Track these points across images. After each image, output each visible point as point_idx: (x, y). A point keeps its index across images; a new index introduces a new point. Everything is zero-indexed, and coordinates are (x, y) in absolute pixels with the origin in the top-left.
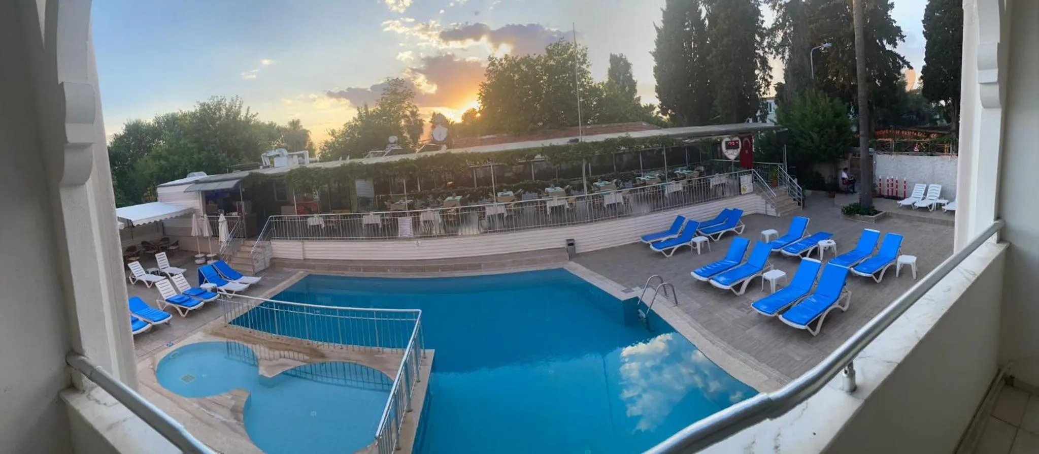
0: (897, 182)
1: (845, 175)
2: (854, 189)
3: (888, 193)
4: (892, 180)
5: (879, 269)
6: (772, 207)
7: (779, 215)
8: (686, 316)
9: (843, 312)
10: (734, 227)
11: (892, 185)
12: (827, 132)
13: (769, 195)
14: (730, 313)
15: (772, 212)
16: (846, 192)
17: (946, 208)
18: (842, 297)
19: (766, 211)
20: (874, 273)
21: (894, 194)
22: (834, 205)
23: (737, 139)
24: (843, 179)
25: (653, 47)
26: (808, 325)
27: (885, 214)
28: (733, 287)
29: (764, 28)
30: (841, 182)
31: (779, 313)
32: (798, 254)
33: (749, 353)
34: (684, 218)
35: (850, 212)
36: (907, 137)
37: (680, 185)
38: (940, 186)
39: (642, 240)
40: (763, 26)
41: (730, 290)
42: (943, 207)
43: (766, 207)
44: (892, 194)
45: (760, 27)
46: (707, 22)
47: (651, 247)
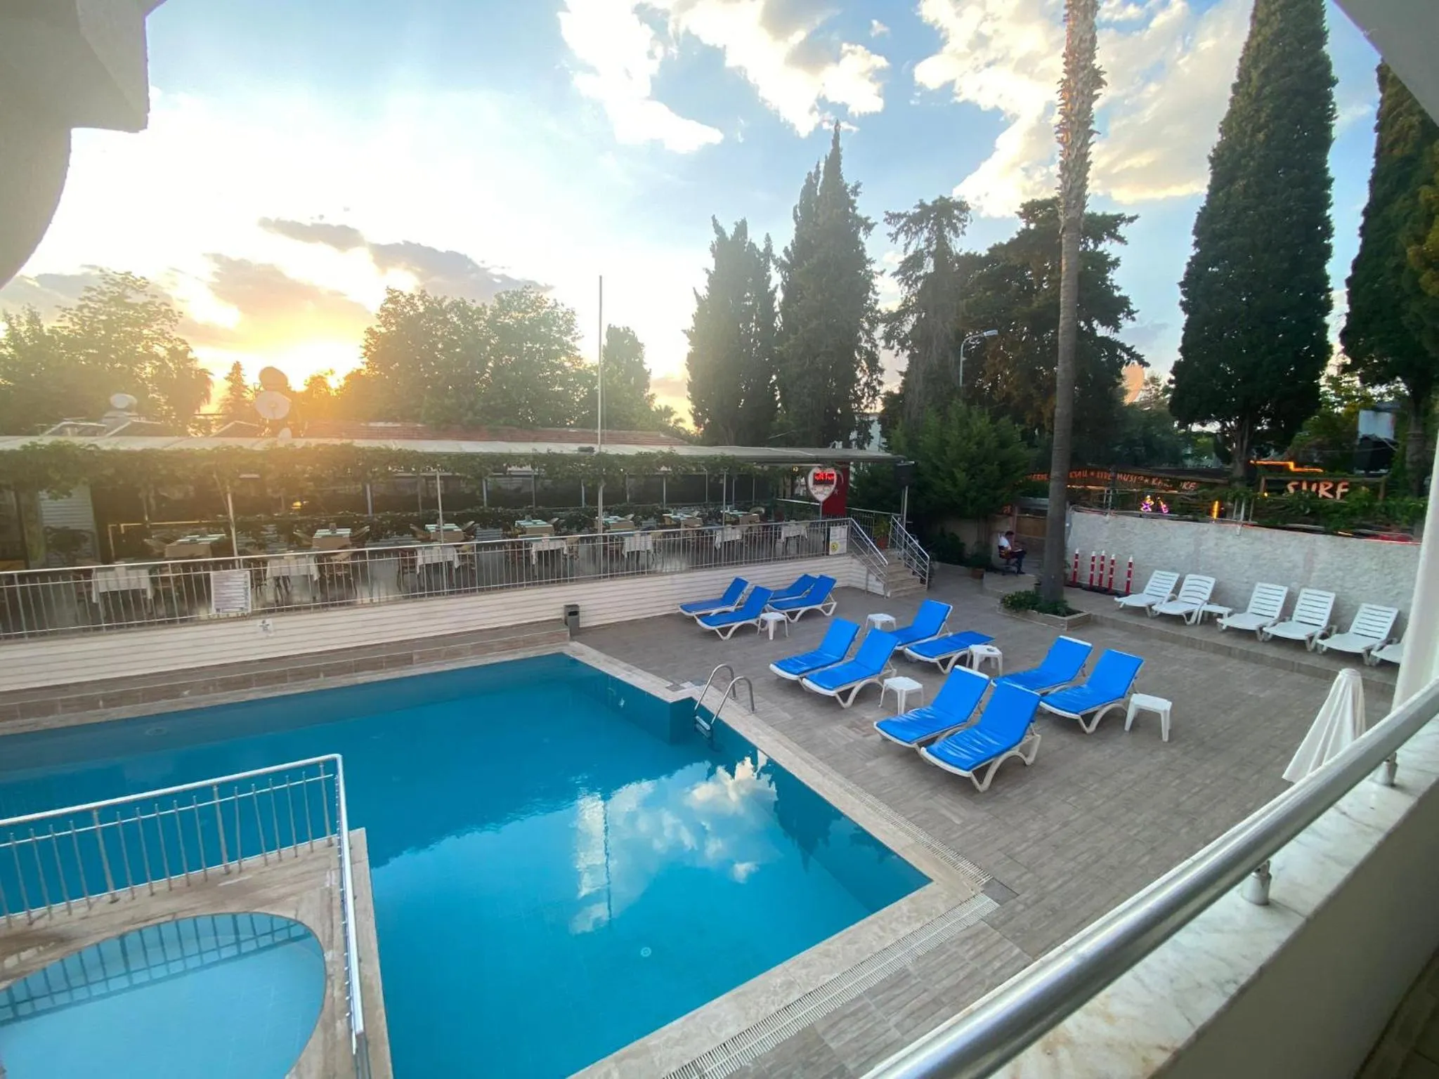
0: (1113, 562)
1: (1005, 542)
2: (1019, 567)
3: (1091, 581)
4: (1103, 558)
5: (1091, 710)
6: (877, 580)
7: (889, 595)
8: (770, 730)
9: (1025, 764)
10: (820, 603)
11: (1102, 567)
12: (982, 471)
13: (875, 559)
14: (838, 731)
15: (877, 587)
16: (1005, 572)
17: (1226, 622)
18: (1025, 741)
19: (867, 584)
20: (1082, 713)
21: (1105, 584)
22: (982, 591)
23: (831, 471)
24: (1001, 548)
25: (690, 324)
26: (974, 772)
27: (1089, 616)
28: (839, 694)
29: (879, 311)
30: (995, 551)
31: (921, 745)
32: (935, 660)
33: (877, 796)
34: (746, 583)
35: (1018, 605)
36: (1128, 485)
37: (738, 531)
38: (1212, 581)
39: (681, 610)
40: (877, 308)
41: (834, 697)
42: (1219, 620)
43: (867, 580)
44: (1100, 584)
45: (872, 309)
46: (780, 295)
47: (699, 621)
